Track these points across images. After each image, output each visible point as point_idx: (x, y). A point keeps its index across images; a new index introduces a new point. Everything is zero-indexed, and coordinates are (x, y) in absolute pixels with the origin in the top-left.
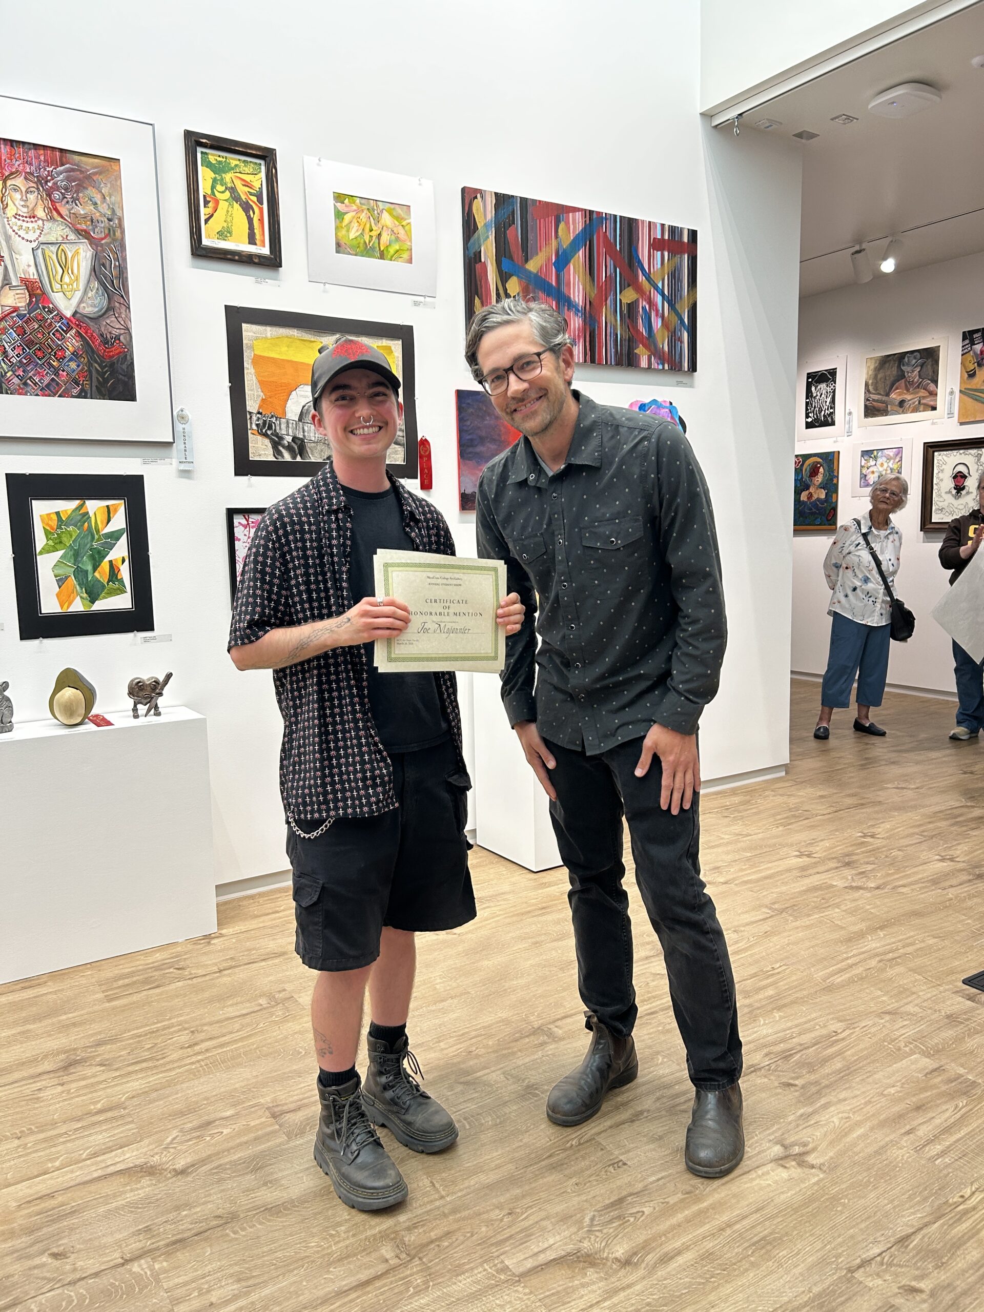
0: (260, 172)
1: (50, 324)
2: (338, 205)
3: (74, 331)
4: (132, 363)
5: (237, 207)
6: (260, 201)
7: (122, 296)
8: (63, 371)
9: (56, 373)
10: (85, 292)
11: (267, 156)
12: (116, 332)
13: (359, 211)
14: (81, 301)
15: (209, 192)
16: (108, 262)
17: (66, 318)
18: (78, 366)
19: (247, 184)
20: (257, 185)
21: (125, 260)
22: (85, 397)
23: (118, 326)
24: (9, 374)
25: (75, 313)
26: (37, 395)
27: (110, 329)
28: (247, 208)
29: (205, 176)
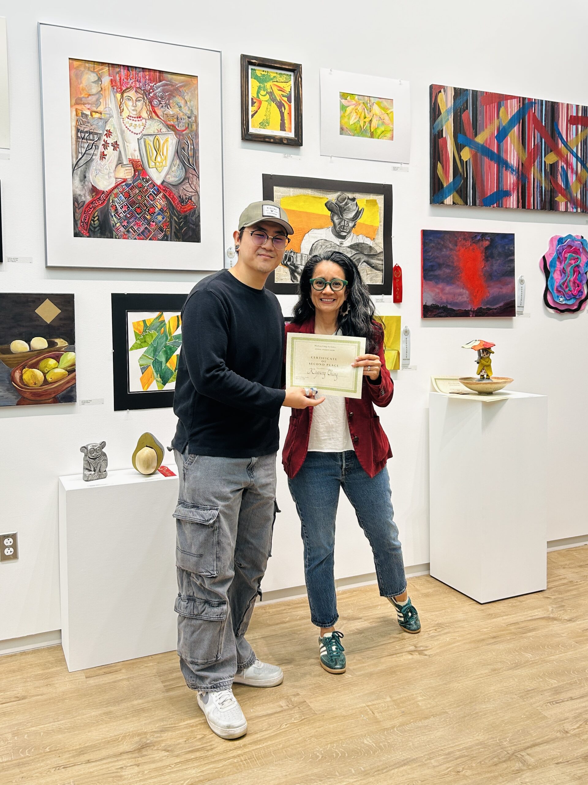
0: (290, 81)
1: (147, 190)
2: (343, 100)
3: (162, 194)
4: (199, 216)
5: (273, 105)
6: (289, 100)
7: (194, 169)
8: (153, 222)
9: (149, 224)
10: (171, 167)
11: (295, 69)
12: (189, 194)
13: (358, 104)
14: (168, 174)
15: (255, 96)
16: (186, 146)
17: (157, 185)
18: (163, 218)
19: (281, 89)
20: (288, 90)
21: (198, 144)
22: (167, 240)
23: (191, 190)
24: (118, 225)
25: (164, 181)
26: (135, 239)
27: (186, 192)
28: (280, 106)
29: (253, 84)
